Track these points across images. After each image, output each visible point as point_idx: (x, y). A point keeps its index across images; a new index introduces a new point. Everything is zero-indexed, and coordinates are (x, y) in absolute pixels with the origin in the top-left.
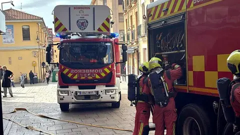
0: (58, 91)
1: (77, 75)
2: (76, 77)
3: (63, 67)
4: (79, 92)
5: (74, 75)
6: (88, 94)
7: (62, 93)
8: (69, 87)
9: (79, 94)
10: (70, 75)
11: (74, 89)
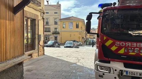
0: (97, 66)
1: (123, 49)
2: (122, 51)
3: (105, 38)
4: (125, 71)
5: (120, 48)
6: (138, 76)
7: (102, 69)
8: (111, 62)
9: (125, 74)
10: (114, 48)
11: (118, 66)
